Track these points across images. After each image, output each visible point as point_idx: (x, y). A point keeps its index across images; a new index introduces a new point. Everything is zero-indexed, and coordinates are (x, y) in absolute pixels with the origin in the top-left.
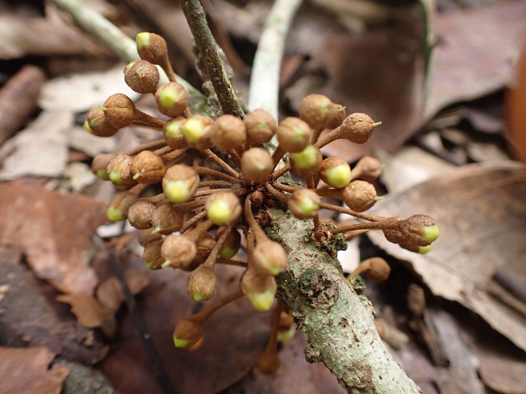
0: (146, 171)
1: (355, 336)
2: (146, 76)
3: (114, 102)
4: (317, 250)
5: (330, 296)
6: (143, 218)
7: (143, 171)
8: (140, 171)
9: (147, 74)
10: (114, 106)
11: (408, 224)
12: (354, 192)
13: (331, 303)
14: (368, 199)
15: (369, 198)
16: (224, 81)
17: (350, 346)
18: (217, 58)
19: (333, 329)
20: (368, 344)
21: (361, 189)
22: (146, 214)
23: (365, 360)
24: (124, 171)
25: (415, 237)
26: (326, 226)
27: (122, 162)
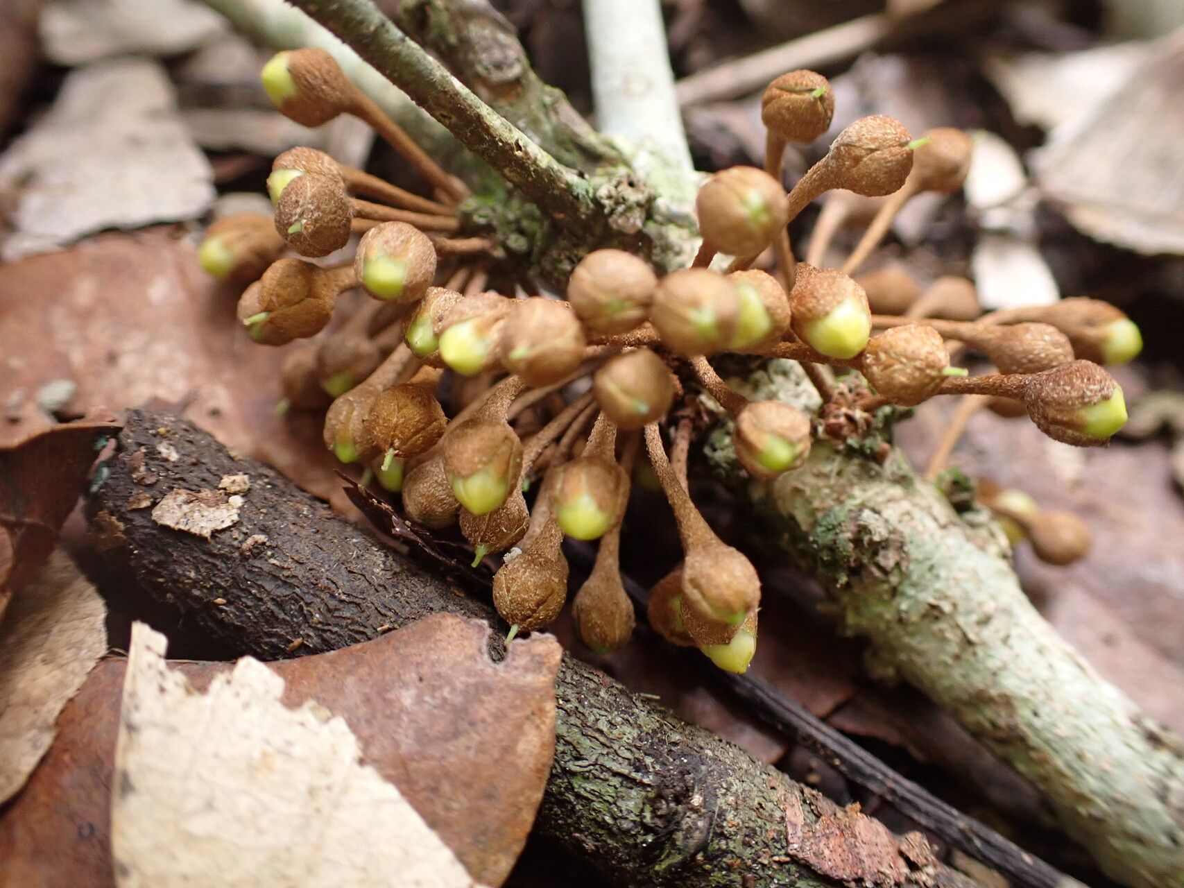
0: (404, 442)
1: (965, 635)
2: (317, 225)
3: (278, 296)
4: (839, 459)
5: (889, 569)
6: (440, 510)
7: (397, 443)
8: (392, 445)
9: (316, 220)
10: (280, 305)
11: (1041, 404)
12: (888, 371)
13: (894, 579)
14: (926, 381)
15: (927, 376)
16: (500, 144)
17: (957, 657)
18: (462, 101)
19: (911, 629)
20: (999, 643)
21: (904, 360)
22: (443, 499)
23: (995, 684)
24: (359, 440)
25: (1064, 433)
26: (850, 391)
27: (348, 418)
